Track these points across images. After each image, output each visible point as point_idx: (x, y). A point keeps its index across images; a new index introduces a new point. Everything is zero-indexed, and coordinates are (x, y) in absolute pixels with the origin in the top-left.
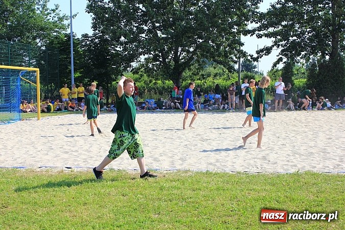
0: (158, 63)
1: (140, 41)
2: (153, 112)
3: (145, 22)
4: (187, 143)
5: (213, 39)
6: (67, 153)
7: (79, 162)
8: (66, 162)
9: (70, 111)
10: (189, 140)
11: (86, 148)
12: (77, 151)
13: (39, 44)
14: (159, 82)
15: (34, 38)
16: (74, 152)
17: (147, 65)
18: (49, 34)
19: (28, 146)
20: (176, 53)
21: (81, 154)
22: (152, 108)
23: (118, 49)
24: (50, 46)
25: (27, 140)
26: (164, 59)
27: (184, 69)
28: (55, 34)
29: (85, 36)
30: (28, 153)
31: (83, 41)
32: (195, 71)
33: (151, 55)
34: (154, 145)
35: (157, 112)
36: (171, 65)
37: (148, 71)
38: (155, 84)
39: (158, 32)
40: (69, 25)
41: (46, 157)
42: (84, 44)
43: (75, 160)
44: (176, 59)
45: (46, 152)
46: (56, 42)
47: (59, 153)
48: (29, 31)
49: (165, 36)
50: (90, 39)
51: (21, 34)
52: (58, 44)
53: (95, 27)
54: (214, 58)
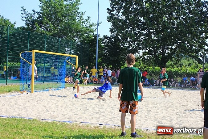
0: (151, 55)
1: (140, 41)
2: (148, 87)
3: (144, 29)
4: (178, 111)
5: (189, 41)
6: (97, 113)
7: (107, 121)
8: (98, 120)
9: (94, 83)
10: (179, 109)
11: (109, 110)
12: (104, 112)
13: (77, 41)
14: (151, 67)
15: (74, 37)
16: (102, 112)
17: (143, 57)
18: (83, 35)
19: (71, 107)
20: (163, 50)
21: (107, 114)
22: (147, 84)
23: (125, 45)
24: (83, 42)
25: (70, 102)
26: (155, 53)
27: (168, 60)
28: (87, 34)
29: (106, 37)
30: (72, 111)
31: (104, 40)
32: (175, 62)
33: (147, 50)
34: (155, 111)
35: (150, 87)
36: (159, 57)
37: (144, 60)
38: (148, 69)
39: (152, 35)
40: (96, 29)
41: (84, 115)
42: (104, 41)
43: (104, 119)
44: (163, 53)
45: (83, 112)
46: (87, 39)
47: (92, 112)
48: (71, 32)
49: (157, 38)
50: (108, 39)
51: (66, 34)
52: (88, 41)
53: (112, 31)
54: (188, 53)
